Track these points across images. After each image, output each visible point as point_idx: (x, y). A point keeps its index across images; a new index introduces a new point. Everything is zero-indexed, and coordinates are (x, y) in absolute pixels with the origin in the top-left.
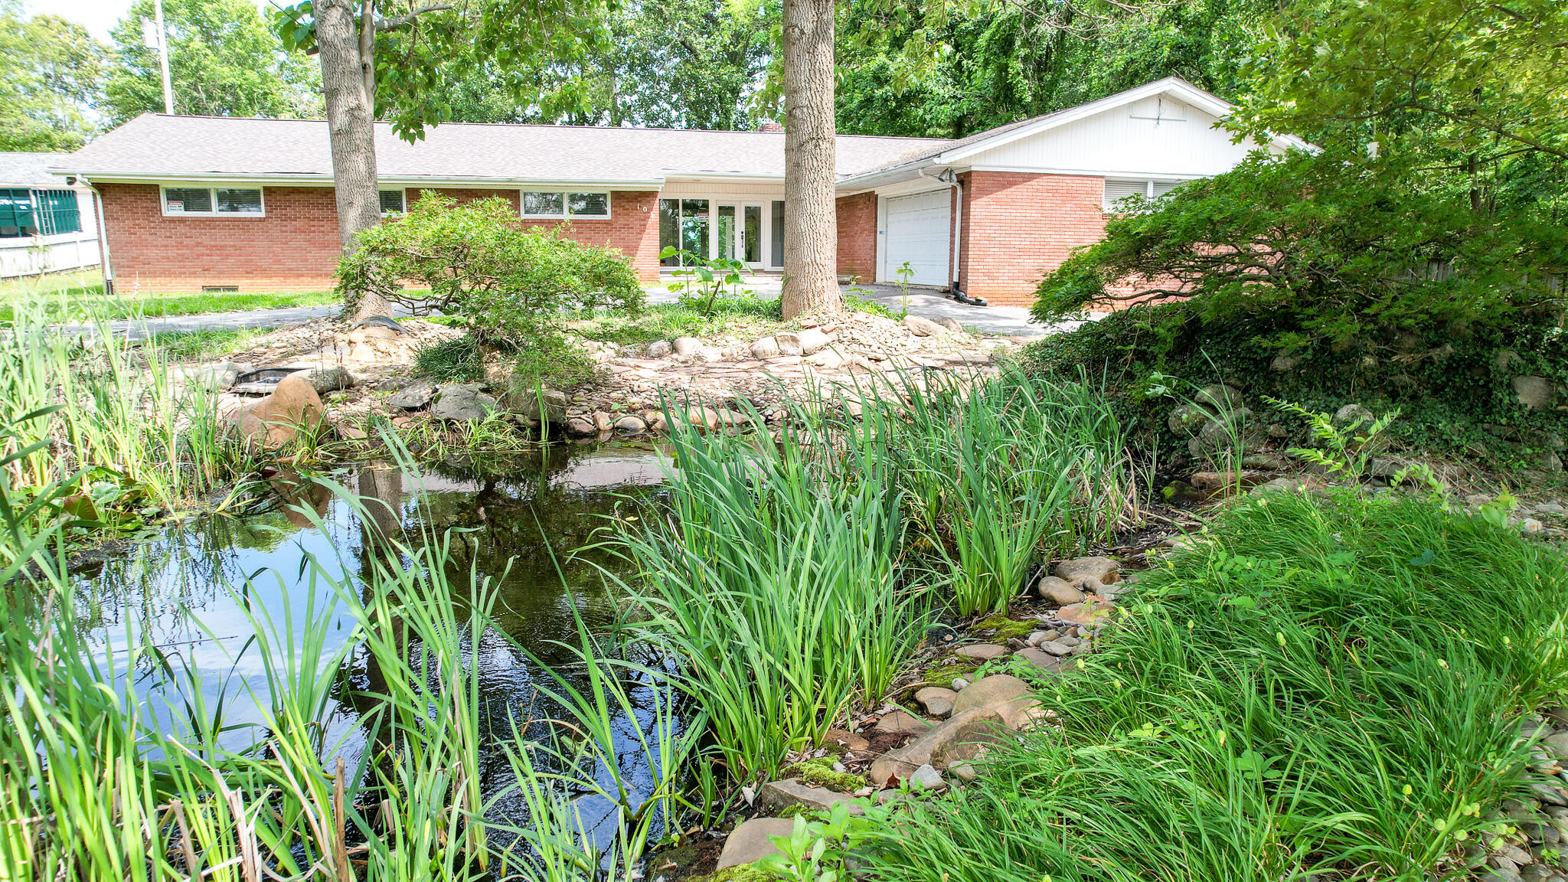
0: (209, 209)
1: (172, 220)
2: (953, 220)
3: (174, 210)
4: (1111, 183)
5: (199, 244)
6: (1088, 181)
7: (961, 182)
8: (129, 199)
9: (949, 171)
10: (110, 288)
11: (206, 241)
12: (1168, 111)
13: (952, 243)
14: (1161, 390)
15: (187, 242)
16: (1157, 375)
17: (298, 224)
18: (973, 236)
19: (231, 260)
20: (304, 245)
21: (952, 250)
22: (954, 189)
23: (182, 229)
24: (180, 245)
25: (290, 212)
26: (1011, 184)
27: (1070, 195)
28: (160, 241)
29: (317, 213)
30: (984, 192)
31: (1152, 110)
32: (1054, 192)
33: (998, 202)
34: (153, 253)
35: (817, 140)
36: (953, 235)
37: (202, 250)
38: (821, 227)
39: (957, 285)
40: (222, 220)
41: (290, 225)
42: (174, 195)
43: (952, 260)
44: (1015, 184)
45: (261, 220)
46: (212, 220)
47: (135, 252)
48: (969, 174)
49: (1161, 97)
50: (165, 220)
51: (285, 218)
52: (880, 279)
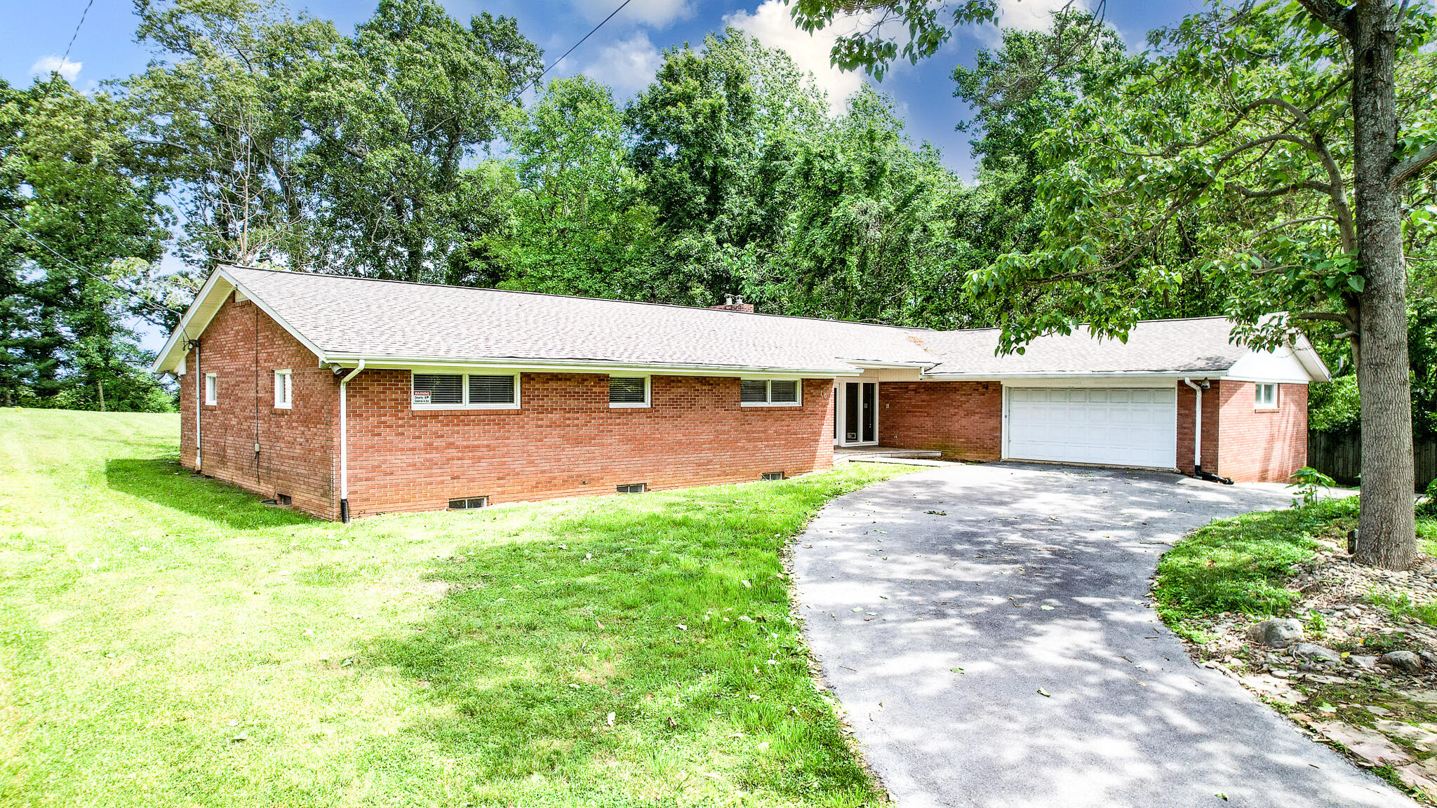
0: (459, 400)
1: (424, 416)
3: (421, 403)
5: (450, 445)
8: (376, 388)
11: (460, 442)
15: (438, 443)
17: (555, 416)
19: (484, 464)
20: (558, 441)
23: (434, 426)
24: (430, 447)
25: (547, 403)
28: (408, 443)
37: (453, 452)
39: (1199, 468)
40: (473, 413)
41: (546, 419)
42: (423, 382)
45: (515, 412)
46: (464, 414)
47: (376, 459)
50: (414, 416)
51: (542, 410)
52: (1004, 456)
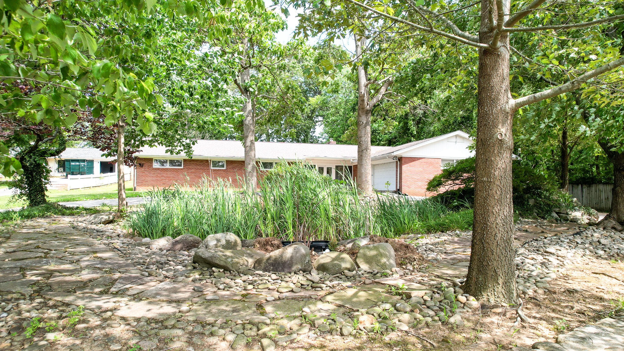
0: (167, 166)
1: (156, 169)
2: (397, 171)
3: (156, 166)
4: (443, 160)
6: (436, 160)
7: (399, 160)
8: (144, 162)
9: (395, 157)
10: (135, 189)
11: (165, 175)
12: (459, 140)
13: (397, 178)
14: (456, 204)
15: (159, 175)
16: (455, 201)
17: (193, 170)
18: (403, 175)
21: (397, 180)
22: (397, 162)
23: (158, 171)
24: (157, 176)
25: (190, 167)
26: (414, 161)
27: (431, 164)
28: (151, 175)
29: (199, 167)
30: (406, 163)
31: (454, 140)
32: (427, 163)
33: (410, 166)
34: (149, 179)
35: (367, 149)
36: (397, 175)
37: (163, 178)
38: (368, 171)
39: (399, 190)
40: (170, 169)
41: (190, 171)
42: (157, 161)
43: (397, 182)
44: (415, 160)
45: (182, 169)
46: (167, 169)
47: (144, 178)
48: (401, 158)
49: (456, 136)
50: (154, 169)
51: (189, 169)
